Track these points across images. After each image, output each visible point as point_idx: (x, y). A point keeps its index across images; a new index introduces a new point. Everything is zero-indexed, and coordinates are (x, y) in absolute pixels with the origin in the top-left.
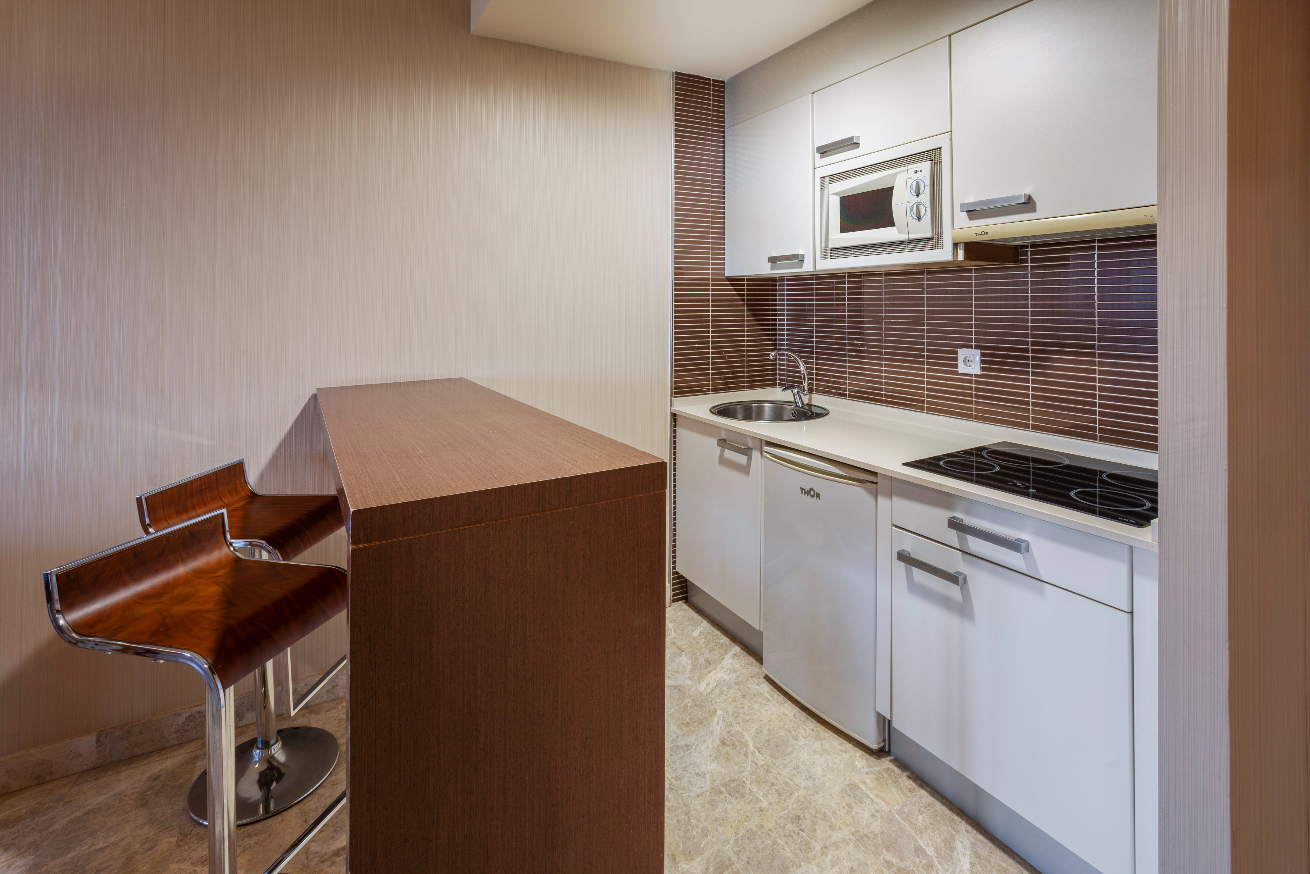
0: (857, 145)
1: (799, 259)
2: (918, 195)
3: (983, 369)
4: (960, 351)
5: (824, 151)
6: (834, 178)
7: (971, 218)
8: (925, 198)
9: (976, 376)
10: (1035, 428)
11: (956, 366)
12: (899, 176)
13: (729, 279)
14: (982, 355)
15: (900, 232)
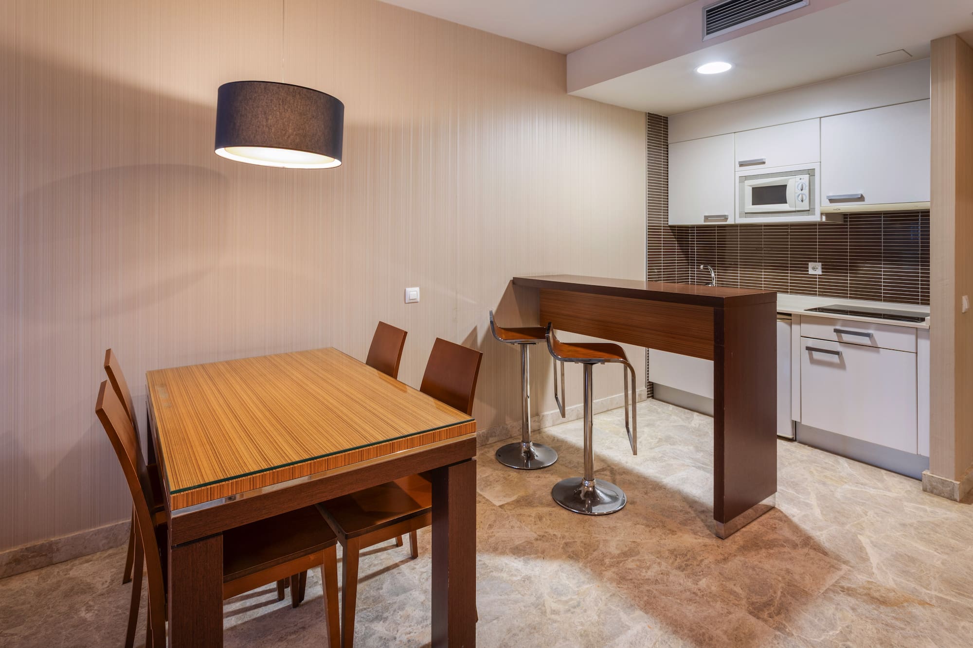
0: (764, 163)
1: (725, 218)
2: (802, 190)
3: (823, 272)
4: (810, 263)
5: (742, 164)
6: (747, 178)
7: (831, 202)
8: (806, 191)
9: (819, 275)
10: (851, 298)
11: (808, 271)
12: (790, 180)
13: (670, 226)
14: (822, 265)
15: (790, 207)
